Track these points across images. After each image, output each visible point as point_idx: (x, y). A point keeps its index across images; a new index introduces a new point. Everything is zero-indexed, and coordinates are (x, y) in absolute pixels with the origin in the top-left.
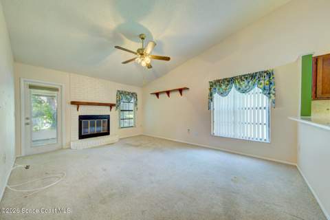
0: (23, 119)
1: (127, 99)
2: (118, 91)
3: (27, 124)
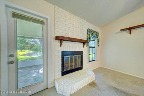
3: (11, 63)
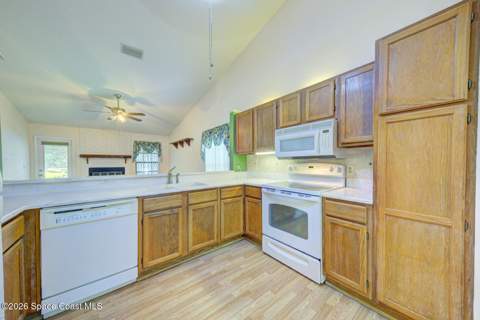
0: (37, 171)
1: (145, 149)
2: (136, 142)
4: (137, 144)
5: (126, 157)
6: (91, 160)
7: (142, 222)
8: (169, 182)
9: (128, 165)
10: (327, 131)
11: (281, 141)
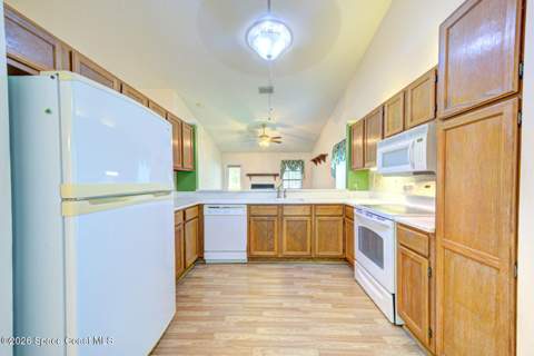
1: (290, 168)
4: (284, 162)
5: (275, 175)
6: (253, 178)
7: (249, 222)
8: (278, 197)
9: (276, 182)
10: (421, 140)
11: (384, 154)
